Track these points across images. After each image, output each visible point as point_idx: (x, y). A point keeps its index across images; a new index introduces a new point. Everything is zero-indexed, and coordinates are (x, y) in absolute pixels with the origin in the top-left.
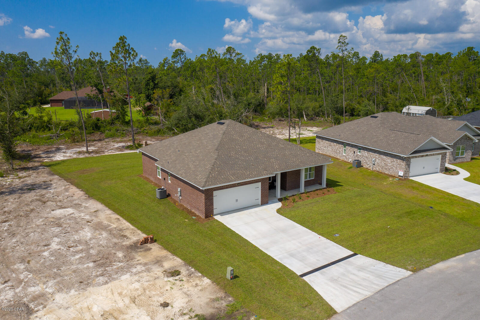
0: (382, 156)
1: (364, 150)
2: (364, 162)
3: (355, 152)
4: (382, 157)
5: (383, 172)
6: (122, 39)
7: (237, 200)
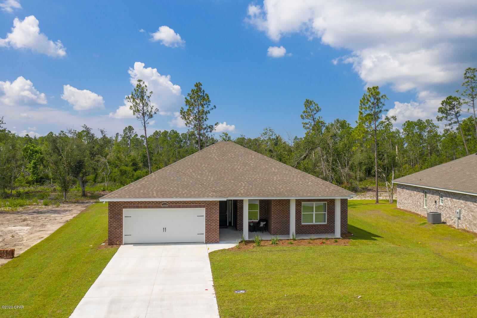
0: (469, 203)
1: (447, 197)
2: (448, 215)
3: (437, 202)
4: (469, 206)
5: (471, 231)
6: (198, 85)
7: (165, 229)
